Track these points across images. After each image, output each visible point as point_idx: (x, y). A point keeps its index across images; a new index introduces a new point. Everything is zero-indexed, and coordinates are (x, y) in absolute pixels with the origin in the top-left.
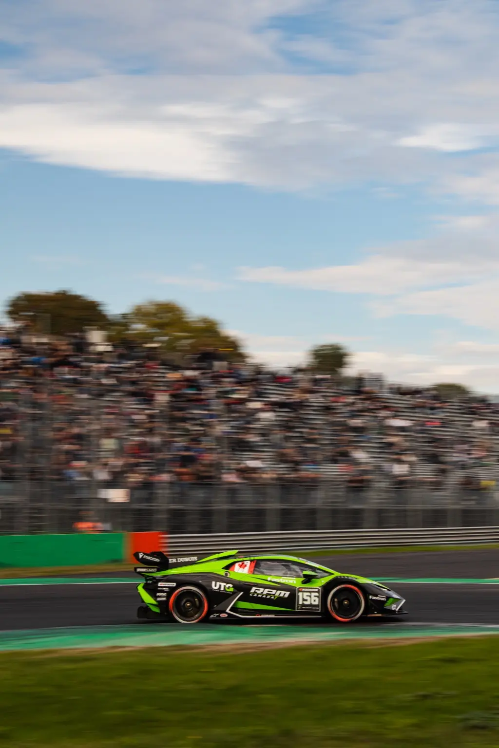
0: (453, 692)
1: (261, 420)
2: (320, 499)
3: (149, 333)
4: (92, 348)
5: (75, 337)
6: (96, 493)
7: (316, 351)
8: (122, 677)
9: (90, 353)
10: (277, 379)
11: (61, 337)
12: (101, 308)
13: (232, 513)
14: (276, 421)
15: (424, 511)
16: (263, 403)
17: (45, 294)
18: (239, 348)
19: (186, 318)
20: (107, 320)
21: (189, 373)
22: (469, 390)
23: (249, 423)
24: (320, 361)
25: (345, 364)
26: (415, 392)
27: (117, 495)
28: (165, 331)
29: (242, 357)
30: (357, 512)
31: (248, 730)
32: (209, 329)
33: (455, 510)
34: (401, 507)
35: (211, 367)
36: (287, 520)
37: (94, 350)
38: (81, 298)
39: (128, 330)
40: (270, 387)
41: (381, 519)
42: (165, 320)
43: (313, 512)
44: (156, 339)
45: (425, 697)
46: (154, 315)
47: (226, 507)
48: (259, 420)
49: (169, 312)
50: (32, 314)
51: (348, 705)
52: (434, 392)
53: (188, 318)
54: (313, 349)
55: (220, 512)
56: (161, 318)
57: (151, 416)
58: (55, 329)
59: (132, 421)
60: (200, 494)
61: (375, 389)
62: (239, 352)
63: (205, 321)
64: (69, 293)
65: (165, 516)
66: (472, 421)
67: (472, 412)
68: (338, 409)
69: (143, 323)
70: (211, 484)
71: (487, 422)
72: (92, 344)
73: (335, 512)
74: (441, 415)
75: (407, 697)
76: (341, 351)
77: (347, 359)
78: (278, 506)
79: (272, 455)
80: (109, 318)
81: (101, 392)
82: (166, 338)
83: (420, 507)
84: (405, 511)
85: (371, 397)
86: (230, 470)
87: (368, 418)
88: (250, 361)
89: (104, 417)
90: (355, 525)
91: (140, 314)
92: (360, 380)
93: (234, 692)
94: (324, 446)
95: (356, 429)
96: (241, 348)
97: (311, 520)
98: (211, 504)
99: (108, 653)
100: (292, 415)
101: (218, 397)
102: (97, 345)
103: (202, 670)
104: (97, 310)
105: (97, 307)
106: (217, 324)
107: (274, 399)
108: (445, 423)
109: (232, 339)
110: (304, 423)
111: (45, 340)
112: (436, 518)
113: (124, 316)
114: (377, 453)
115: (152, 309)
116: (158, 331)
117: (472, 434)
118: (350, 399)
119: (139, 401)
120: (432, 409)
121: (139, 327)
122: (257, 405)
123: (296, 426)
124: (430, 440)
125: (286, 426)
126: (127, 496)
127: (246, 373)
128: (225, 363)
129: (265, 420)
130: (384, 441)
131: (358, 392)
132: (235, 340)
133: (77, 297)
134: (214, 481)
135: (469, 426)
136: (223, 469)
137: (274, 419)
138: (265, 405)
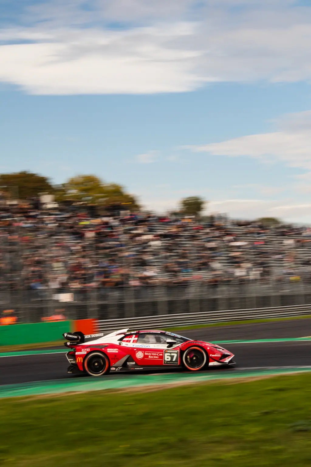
0: (284, 409)
1: (152, 246)
2: (192, 293)
3: (79, 195)
4: (44, 206)
5: (33, 200)
6: (51, 297)
7: (185, 201)
8: (76, 411)
9: (43, 210)
10: (162, 220)
11: (25, 201)
12: (47, 181)
13: (137, 305)
14: (162, 246)
15: (257, 297)
16: (153, 235)
17: (13, 174)
18: (135, 202)
19: (101, 185)
20: (52, 188)
21: (105, 219)
22: (280, 221)
23: (144, 248)
24: (188, 207)
25: (202, 209)
26: (247, 224)
27: (65, 298)
28: (90, 194)
29: (137, 207)
30: (215, 300)
31: (157, 440)
32: (117, 191)
33: (276, 296)
34: (243, 296)
35: (119, 214)
36: (172, 307)
37: (46, 207)
38: (36, 176)
39: (65, 194)
40: (157, 225)
41: (230, 304)
42: (89, 187)
43: (187, 302)
44: (83, 199)
45: (267, 413)
46: (82, 183)
47: (133, 301)
48: (150, 246)
49: (91, 181)
50: (6, 186)
51: (219, 420)
52: (260, 223)
53: (102, 185)
54: (183, 200)
55: (130, 304)
56: (86, 185)
57: (83, 247)
58: (21, 196)
59: (71, 251)
60: (116, 294)
61: (222, 223)
62: (136, 204)
63: (114, 186)
64: (28, 173)
65: (96, 309)
66: (283, 241)
67: (283, 234)
68: (199, 237)
69: (76, 189)
70: (123, 288)
71: (293, 240)
72: (44, 204)
73: (201, 301)
74: (265, 238)
75: (255, 414)
76: (199, 201)
77: (203, 206)
78: (166, 299)
79: (161, 268)
80: (53, 187)
81: (52, 234)
82: (90, 198)
83: (254, 295)
84: (245, 298)
85: (219, 228)
86: (135, 278)
87: (219, 242)
88: (143, 209)
89: (54, 248)
90: (214, 309)
91: (74, 183)
92: (212, 218)
93: (147, 416)
94: (193, 261)
95: (211, 249)
96: (137, 202)
97: (186, 306)
98: (123, 300)
99: (68, 396)
100: (171, 242)
101: (125, 233)
102: (47, 204)
103: (125, 404)
104: (46, 182)
105: (46, 181)
106: (120, 188)
107: (160, 232)
108: (266, 242)
109: (131, 196)
110: (179, 247)
111: (15, 202)
112: (264, 301)
113: (64, 185)
114: (226, 263)
115: (81, 180)
116: (85, 193)
117: (284, 248)
118: (208, 230)
119: (75, 238)
120: (259, 233)
121: (74, 192)
122: (150, 237)
123: (173, 249)
124: (258, 253)
125: (168, 249)
126: (72, 297)
127: (141, 217)
128: (128, 212)
129: (154, 246)
130: (230, 255)
131: (211, 226)
132: (133, 197)
133: (32, 175)
134: (124, 286)
135: (281, 243)
136: (130, 278)
137: (160, 245)
138: (155, 236)
